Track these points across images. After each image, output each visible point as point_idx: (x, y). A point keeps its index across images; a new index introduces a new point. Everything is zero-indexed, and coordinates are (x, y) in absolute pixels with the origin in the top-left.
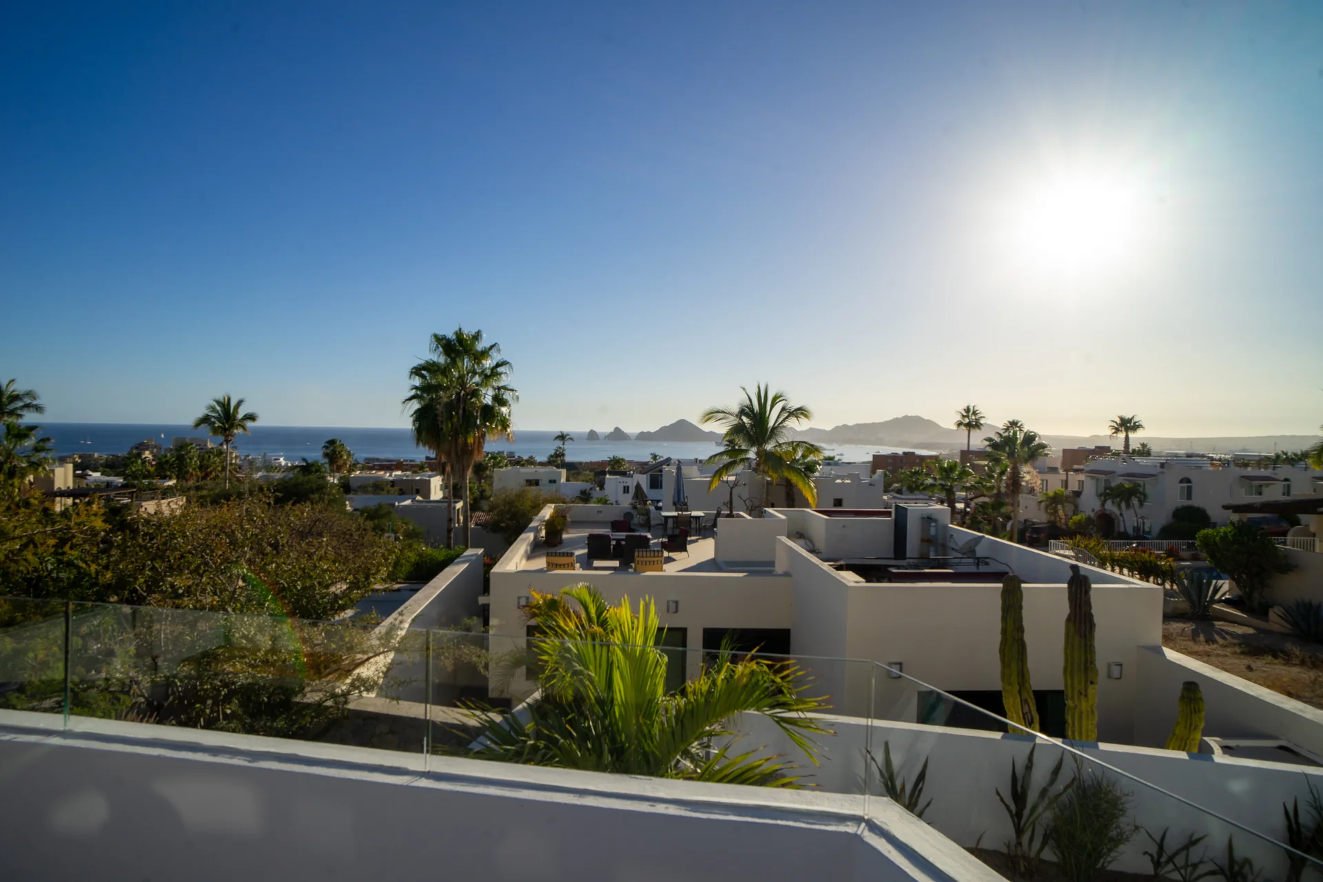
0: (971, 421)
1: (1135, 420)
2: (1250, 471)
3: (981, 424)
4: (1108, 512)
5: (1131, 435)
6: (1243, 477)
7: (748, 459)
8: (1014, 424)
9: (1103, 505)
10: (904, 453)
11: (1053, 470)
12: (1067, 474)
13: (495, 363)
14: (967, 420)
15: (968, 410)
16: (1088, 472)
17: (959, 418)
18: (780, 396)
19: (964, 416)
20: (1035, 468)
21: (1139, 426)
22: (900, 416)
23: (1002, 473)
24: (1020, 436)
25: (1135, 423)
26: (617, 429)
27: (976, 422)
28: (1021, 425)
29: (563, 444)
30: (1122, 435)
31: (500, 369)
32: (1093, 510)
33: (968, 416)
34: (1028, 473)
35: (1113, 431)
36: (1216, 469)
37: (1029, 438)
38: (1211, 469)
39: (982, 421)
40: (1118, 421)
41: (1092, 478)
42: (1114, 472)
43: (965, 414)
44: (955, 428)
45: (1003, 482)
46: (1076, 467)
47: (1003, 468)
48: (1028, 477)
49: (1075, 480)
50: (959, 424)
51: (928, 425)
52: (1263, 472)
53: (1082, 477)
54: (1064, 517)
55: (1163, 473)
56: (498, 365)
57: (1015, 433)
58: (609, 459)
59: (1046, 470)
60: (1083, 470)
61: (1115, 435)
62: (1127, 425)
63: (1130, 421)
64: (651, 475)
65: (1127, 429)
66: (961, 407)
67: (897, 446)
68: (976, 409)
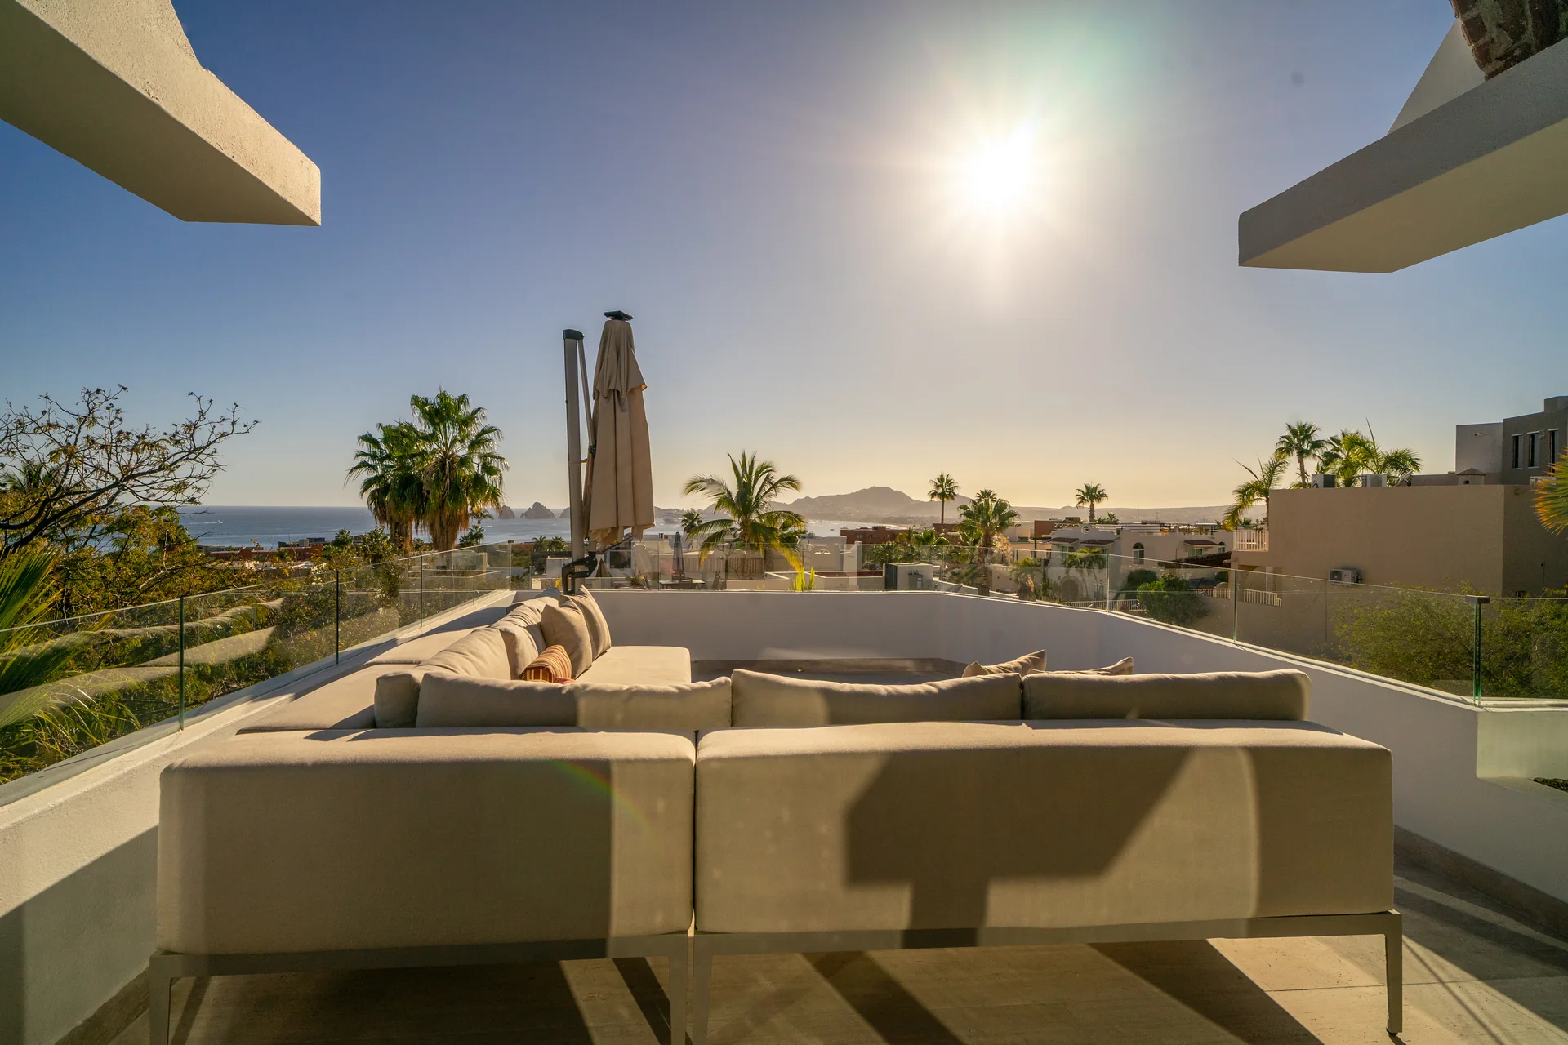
0: (944, 490)
1: (1100, 489)
2: (1193, 536)
3: (955, 494)
4: (1072, 579)
5: (1097, 506)
6: (1186, 541)
7: (733, 529)
8: (986, 494)
9: (1067, 572)
10: (874, 528)
11: (1023, 540)
12: (1036, 544)
13: (480, 430)
14: (940, 490)
15: (941, 479)
16: (1055, 540)
17: (932, 488)
18: (768, 467)
19: (937, 486)
20: (1005, 536)
21: (1104, 495)
22: (868, 487)
23: (976, 542)
24: (992, 505)
25: (1100, 492)
26: (537, 505)
27: (950, 492)
28: (994, 495)
29: (479, 523)
30: (1087, 505)
31: (487, 436)
32: (1059, 577)
33: (941, 486)
34: (999, 540)
35: (1080, 500)
36: (1165, 534)
37: (1001, 507)
38: (1161, 534)
39: (956, 491)
40: (1085, 490)
41: (1058, 546)
42: (1077, 540)
43: (939, 484)
44: (927, 499)
45: (977, 551)
46: (1043, 536)
47: (977, 538)
48: (999, 545)
49: (1044, 549)
50: (934, 494)
51: (900, 497)
52: (1203, 537)
53: (1049, 546)
54: (1033, 585)
55: (1119, 538)
56: (484, 432)
57: (987, 502)
58: (535, 541)
59: (1018, 539)
60: (1050, 538)
61: (1081, 505)
62: (1092, 494)
63: (1095, 489)
64: (611, 553)
65: (1093, 498)
66: (935, 476)
67: (866, 520)
68: (949, 478)
